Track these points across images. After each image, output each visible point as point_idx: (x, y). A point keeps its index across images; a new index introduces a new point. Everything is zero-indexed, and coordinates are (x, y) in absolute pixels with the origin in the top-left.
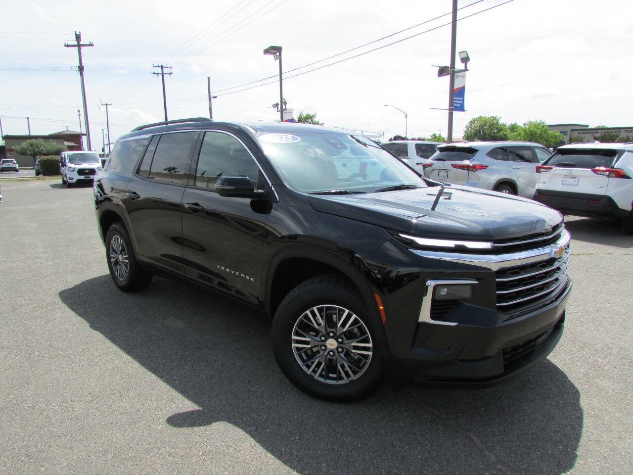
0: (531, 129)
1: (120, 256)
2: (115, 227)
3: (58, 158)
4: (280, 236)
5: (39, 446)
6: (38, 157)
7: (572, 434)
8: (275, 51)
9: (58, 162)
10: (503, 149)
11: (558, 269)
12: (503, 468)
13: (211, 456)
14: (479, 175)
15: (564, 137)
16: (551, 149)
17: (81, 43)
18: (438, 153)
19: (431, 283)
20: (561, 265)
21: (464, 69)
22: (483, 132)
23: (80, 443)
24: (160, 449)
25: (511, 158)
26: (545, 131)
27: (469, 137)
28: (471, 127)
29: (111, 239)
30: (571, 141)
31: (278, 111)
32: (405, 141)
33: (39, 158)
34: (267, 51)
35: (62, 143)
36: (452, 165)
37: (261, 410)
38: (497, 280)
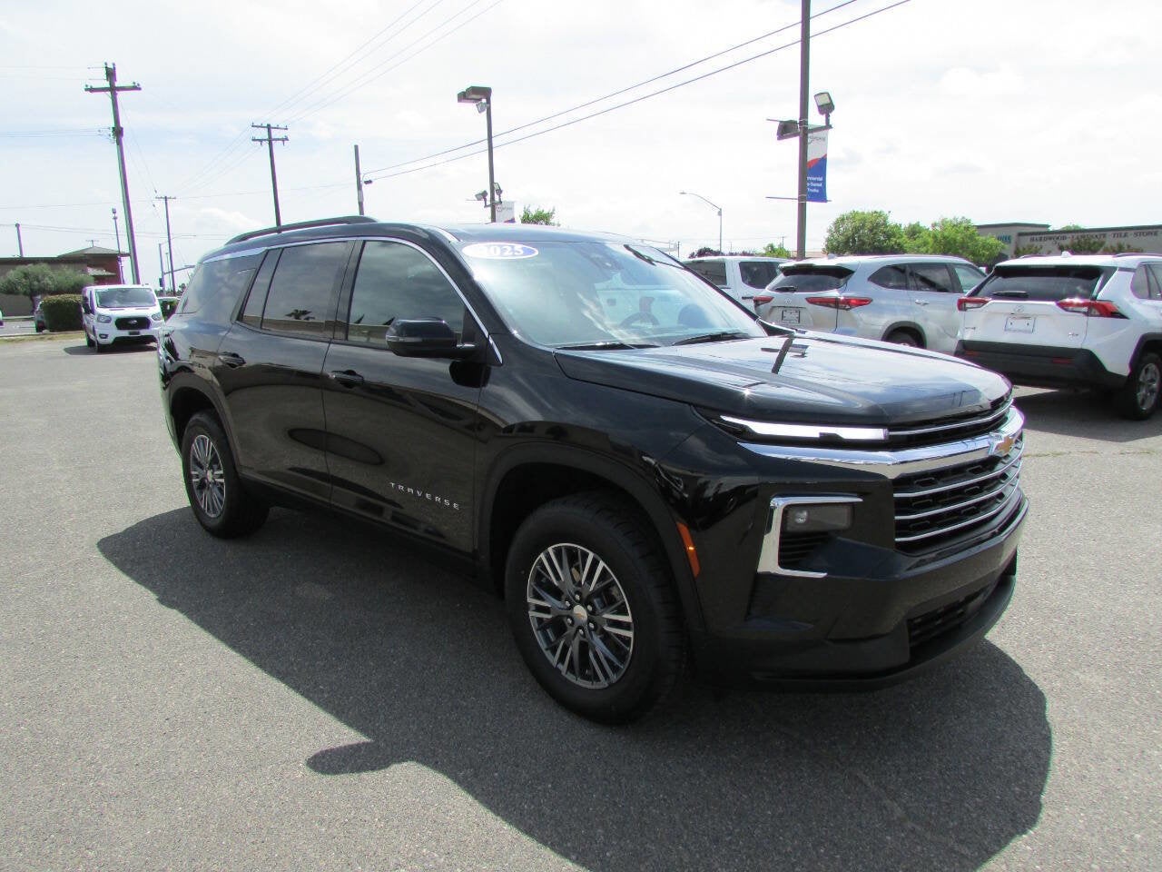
0: (946, 234)
1: (209, 473)
2: (197, 420)
3: (78, 298)
4: (503, 426)
5: (80, 814)
6: (39, 297)
7: (1036, 766)
8: (478, 95)
9: (77, 305)
10: (899, 269)
11: (1004, 476)
12: (918, 828)
13: (396, 822)
14: (856, 315)
15: (1006, 246)
16: (983, 269)
17: (117, 84)
18: (780, 277)
19: (779, 503)
20: (1008, 470)
21: (824, 125)
22: (860, 240)
23: (156, 806)
24: (303, 813)
25: (912, 283)
26: (971, 237)
27: (834, 248)
28: (837, 230)
29: (193, 442)
30: (1017, 254)
31: (486, 206)
32: (720, 257)
33: (41, 301)
34: (463, 97)
35: (84, 271)
36: (807, 299)
37: (481, 741)
38: (896, 495)
